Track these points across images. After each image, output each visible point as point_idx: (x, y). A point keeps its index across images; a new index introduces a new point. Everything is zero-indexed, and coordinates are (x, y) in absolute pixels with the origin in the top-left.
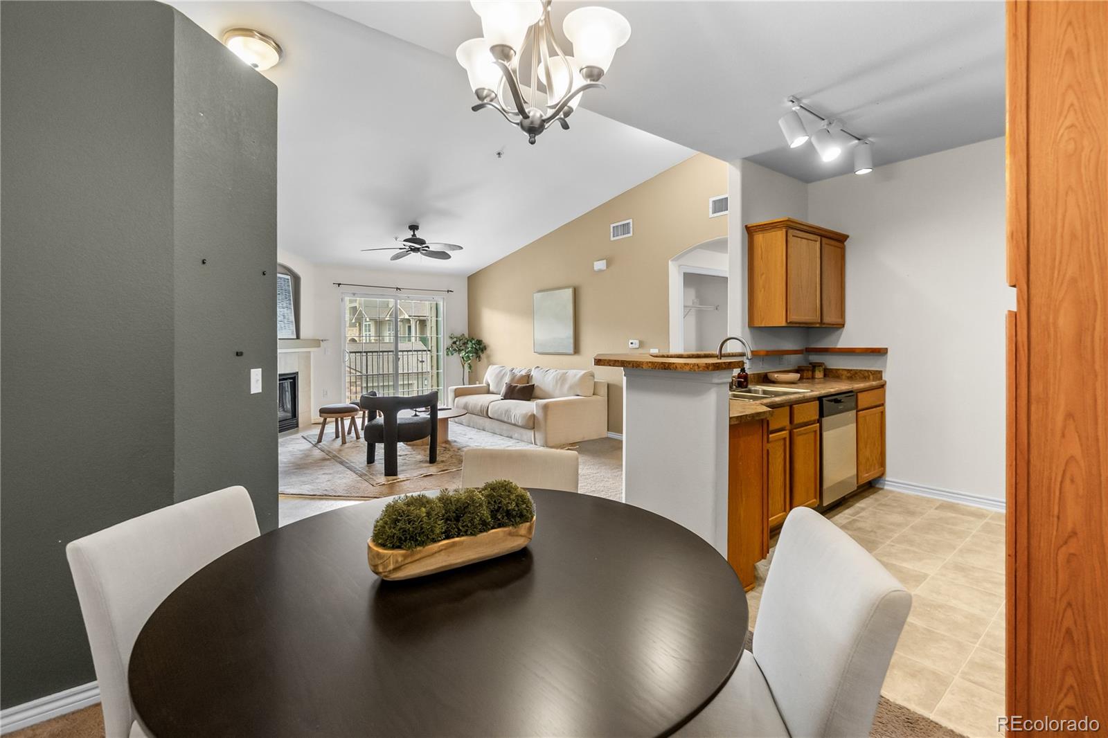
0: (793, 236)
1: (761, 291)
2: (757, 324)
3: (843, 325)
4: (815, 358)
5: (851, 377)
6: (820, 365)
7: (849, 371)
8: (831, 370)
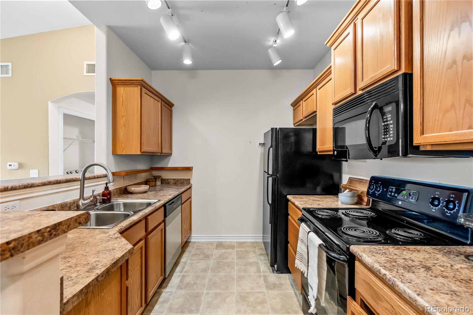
0: (145, 93)
2: (119, 152)
3: (171, 154)
4: (156, 173)
5: (175, 183)
6: (159, 177)
7: (174, 179)
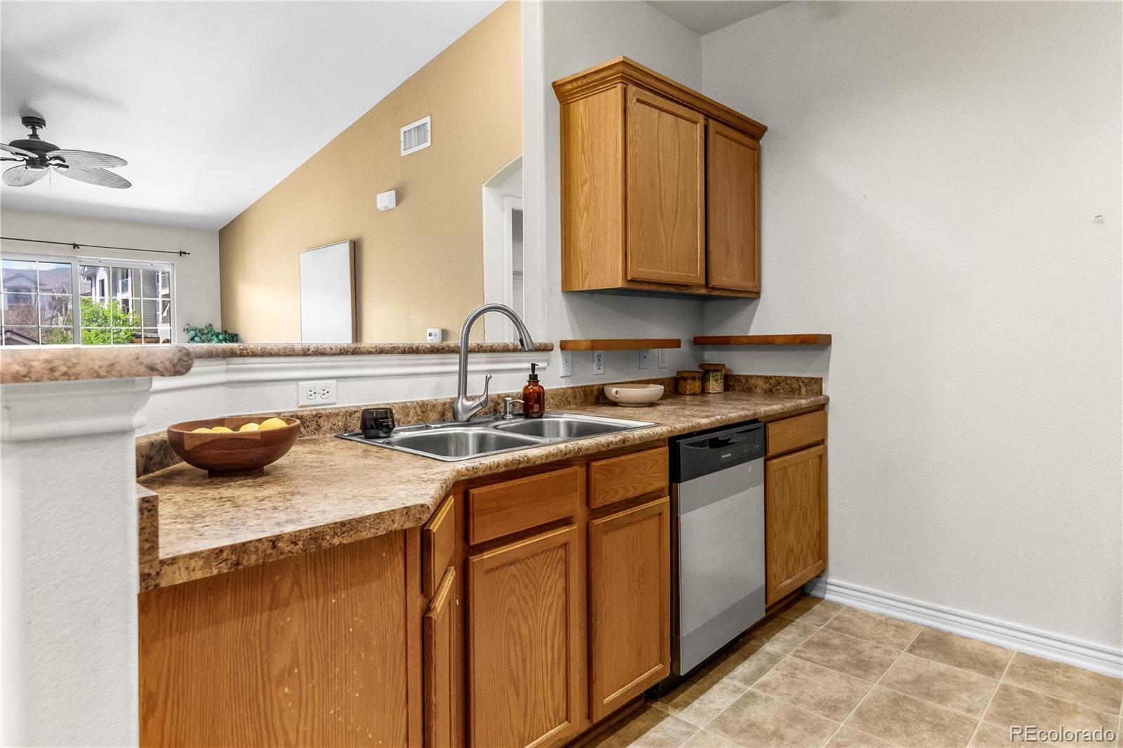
0: (638, 101)
1: (582, 218)
2: (578, 286)
3: (755, 294)
4: (711, 356)
5: (771, 391)
6: (717, 368)
7: (767, 379)
8: (738, 378)
